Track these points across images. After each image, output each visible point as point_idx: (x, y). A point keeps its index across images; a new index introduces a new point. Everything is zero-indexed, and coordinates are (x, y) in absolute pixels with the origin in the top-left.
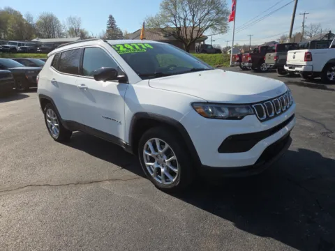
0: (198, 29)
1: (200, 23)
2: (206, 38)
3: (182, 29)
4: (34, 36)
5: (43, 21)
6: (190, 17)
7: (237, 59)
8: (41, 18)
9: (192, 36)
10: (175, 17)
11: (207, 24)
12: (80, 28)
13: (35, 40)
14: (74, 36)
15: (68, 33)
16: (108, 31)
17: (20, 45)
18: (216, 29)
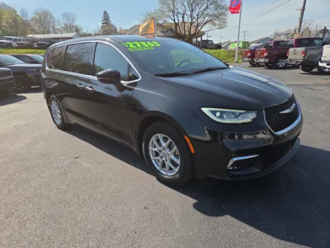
0: (196, 25)
1: (198, 18)
2: (203, 33)
3: (180, 24)
4: (29, 32)
5: (37, 17)
6: (189, 13)
7: (249, 54)
8: (36, 13)
9: (190, 32)
10: (173, 12)
11: (206, 19)
12: (75, 24)
13: (30, 36)
14: (68, 32)
15: (62, 29)
16: (102, 27)
17: (16, 40)
18: (215, 24)
